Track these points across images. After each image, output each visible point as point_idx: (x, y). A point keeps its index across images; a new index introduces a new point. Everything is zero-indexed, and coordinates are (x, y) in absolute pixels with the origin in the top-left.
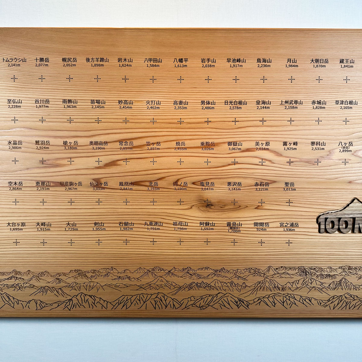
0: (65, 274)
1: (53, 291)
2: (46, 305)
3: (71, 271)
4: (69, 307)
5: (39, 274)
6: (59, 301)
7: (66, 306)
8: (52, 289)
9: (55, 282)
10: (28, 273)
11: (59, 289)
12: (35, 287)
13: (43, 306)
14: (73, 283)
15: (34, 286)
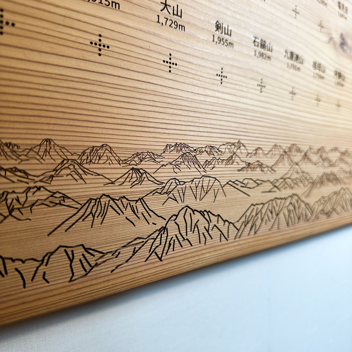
0: (153, 157)
1: (123, 210)
2: (101, 257)
3: (167, 146)
4: (159, 251)
5: (84, 153)
6: (135, 239)
7: (152, 250)
8: (119, 203)
9: (128, 180)
10: (43, 148)
11: (137, 201)
12: (68, 202)
13: (93, 263)
14: (170, 182)
15: (65, 197)
